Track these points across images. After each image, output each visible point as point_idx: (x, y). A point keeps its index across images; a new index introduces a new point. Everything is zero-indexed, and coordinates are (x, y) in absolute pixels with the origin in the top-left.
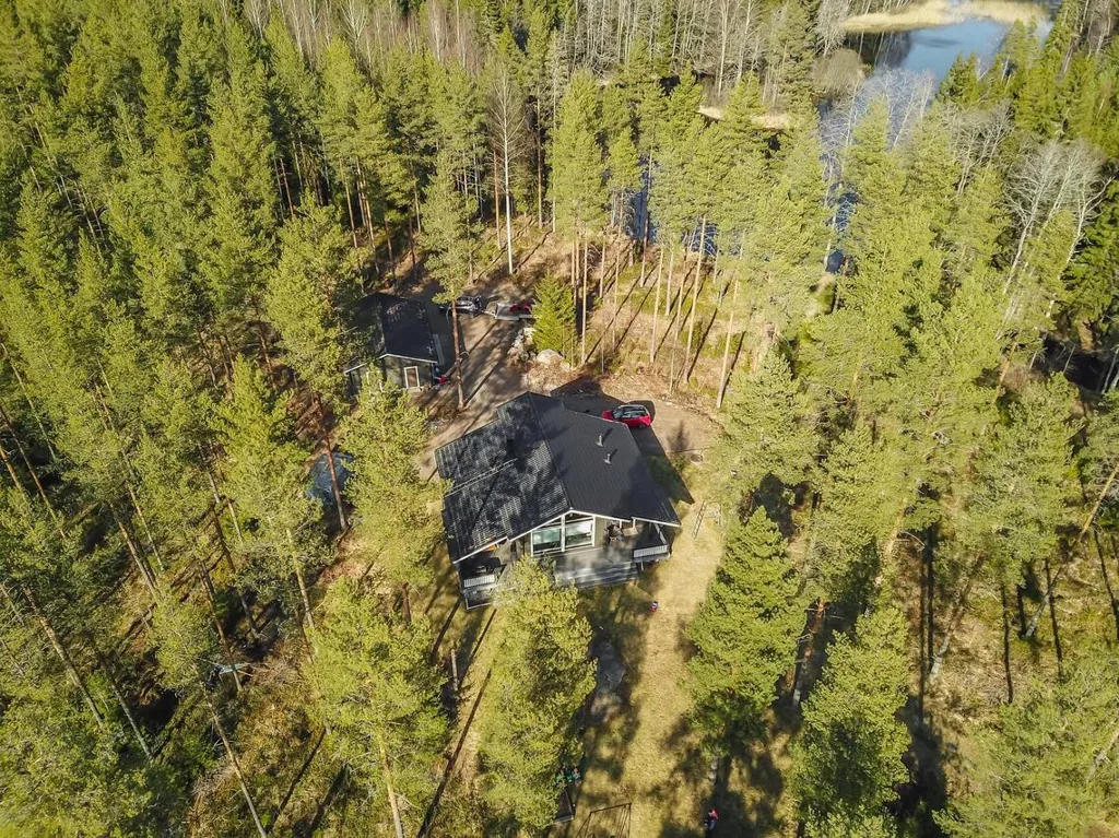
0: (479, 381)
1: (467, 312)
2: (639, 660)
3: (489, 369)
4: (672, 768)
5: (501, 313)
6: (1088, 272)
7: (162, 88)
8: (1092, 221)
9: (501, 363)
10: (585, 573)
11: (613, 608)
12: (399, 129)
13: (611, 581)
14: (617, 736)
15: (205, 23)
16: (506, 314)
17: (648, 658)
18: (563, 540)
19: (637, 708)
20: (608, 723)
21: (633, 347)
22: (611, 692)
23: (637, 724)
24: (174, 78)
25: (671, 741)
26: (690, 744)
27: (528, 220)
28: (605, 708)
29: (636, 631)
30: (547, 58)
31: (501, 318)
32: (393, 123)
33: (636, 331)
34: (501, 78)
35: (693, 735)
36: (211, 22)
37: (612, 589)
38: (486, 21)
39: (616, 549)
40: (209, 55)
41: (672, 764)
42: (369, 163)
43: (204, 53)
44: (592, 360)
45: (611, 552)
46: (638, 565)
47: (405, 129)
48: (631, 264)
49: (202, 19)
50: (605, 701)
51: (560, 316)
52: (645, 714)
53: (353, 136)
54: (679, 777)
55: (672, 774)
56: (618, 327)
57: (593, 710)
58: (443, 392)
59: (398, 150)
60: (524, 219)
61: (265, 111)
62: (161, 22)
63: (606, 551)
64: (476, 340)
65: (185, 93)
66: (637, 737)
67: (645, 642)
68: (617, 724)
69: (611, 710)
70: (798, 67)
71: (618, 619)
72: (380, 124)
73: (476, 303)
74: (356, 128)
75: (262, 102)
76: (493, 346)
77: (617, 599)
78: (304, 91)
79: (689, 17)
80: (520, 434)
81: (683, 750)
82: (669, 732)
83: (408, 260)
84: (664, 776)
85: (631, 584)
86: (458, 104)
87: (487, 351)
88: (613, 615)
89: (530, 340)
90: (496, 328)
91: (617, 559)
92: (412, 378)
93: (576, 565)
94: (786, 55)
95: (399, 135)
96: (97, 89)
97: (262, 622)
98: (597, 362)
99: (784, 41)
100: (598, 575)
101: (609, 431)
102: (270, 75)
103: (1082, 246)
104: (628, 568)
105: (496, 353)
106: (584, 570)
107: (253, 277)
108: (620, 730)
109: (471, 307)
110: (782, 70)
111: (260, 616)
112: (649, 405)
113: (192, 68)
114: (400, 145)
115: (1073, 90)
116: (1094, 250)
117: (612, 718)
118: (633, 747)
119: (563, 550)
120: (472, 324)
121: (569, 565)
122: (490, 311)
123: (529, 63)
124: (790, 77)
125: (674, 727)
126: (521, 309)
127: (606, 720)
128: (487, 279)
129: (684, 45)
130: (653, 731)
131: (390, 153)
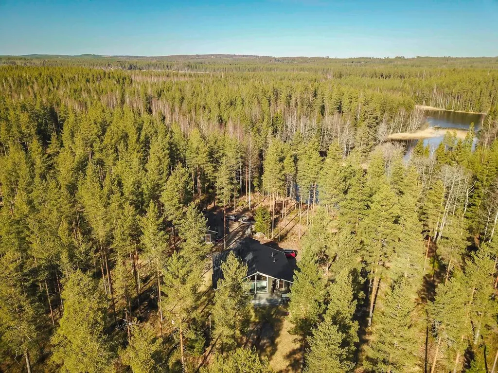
0: (233, 241)
1: (232, 220)
2: (280, 330)
3: (237, 238)
4: (287, 365)
5: (244, 221)
6: (473, 215)
7: (135, 140)
8: (471, 197)
9: (242, 236)
10: (263, 302)
11: (272, 313)
12: (213, 156)
13: (273, 304)
14: (268, 353)
15: (152, 124)
16: (246, 221)
17: (283, 329)
18: (256, 289)
19: (276, 345)
20: (265, 349)
21: (293, 234)
22: (268, 338)
23: (276, 350)
24: (139, 138)
25: (288, 356)
26: (296, 358)
27: (258, 194)
28: (265, 344)
29: (281, 321)
30: (267, 137)
31: (244, 222)
32: (211, 154)
33: (294, 230)
34: (250, 142)
35: (297, 355)
36: (153, 124)
37: (273, 308)
38: (249, 128)
39: (276, 295)
40: (151, 133)
41: (288, 363)
42: (202, 166)
43: (150, 131)
44: (276, 237)
45: (274, 295)
46: (284, 300)
47: (215, 156)
48: (296, 208)
49: (150, 123)
50: (265, 341)
51: (264, 220)
52: (279, 347)
53: (197, 157)
54: (290, 368)
55: (287, 367)
56: (288, 228)
57: (260, 344)
58: (219, 244)
59: (212, 162)
60: (257, 194)
61: (168, 149)
62: (137, 123)
63: (272, 294)
64: (234, 229)
65: (142, 142)
66: (276, 354)
67: (283, 325)
68: (268, 349)
69: (267, 345)
70: (367, 147)
71: (274, 317)
72: (207, 153)
73: (235, 217)
74: (198, 154)
75: (168, 146)
76: (240, 231)
77: (274, 311)
78: (182, 143)
79: (327, 130)
80: (243, 250)
81: (292, 359)
82: (288, 353)
83: (213, 204)
84: (284, 367)
85: (280, 306)
86: (234, 148)
87: (238, 232)
88: (272, 315)
89: (254, 230)
90: (242, 226)
91: (276, 298)
92: (208, 238)
93: (260, 298)
94: (362, 143)
95: (213, 157)
96: (113, 141)
97: (143, 311)
98: (278, 238)
99: (361, 138)
100: (268, 303)
101: (277, 253)
102: (171, 138)
103: (469, 206)
104: (280, 301)
105: (241, 233)
106: (263, 300)
107: (158, 189)
108: (270, 351)
109: (233, 218)
110: (361, 148)
111: (143, 309)
112: (296, 251)
113: (146, 135)
114: (212, 160)
115: (458, 150)
116: (474, 207)
117: (267, 347)
118: (274, 357)
119: (256, 293)
120: (233, 224)
121: (257, 298)
122: (240, 220)
123: (261, 138)
124: (364, 150)
125: (290, 352)
126: (251, 220)
127: (265, 348)
128: (241, 211)
129: (325, 140)
130: (282, 353)
131: (209, 163)
